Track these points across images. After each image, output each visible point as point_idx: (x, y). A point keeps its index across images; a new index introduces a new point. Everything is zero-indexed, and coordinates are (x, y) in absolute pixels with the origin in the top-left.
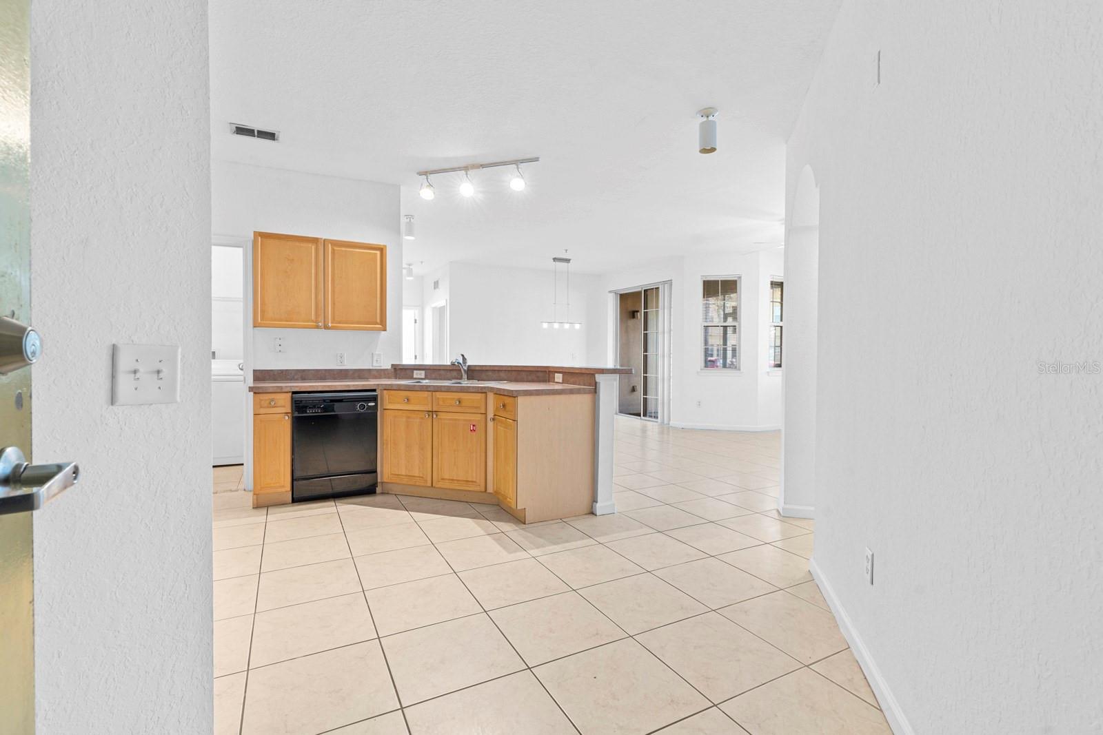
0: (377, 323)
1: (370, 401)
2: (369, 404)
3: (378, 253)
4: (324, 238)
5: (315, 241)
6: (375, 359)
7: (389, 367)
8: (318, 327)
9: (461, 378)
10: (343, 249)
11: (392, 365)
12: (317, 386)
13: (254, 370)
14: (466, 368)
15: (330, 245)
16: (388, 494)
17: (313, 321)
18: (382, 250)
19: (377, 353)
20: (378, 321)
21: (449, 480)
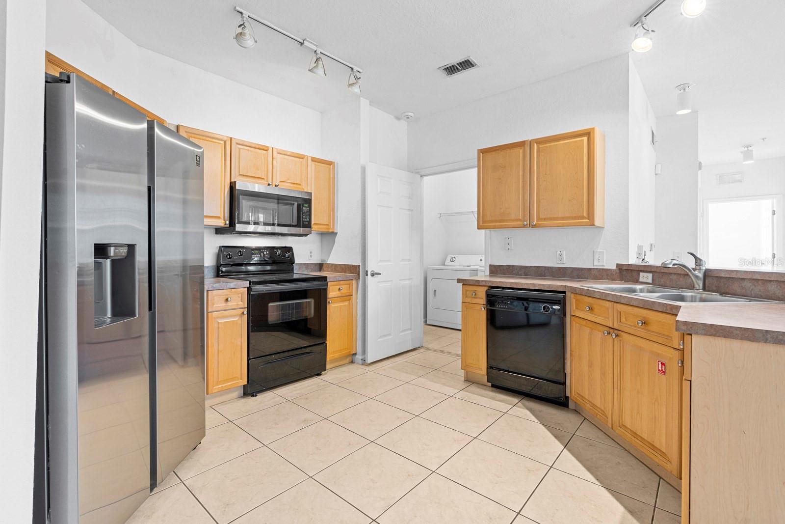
0: (583, 218)
1: (555, 304)
2: (554, 307)
3: (585, 139)
4: (530, 139)
5: (522, 144)
6: (597, 256)
7: (615, 267)
8: (525, 226)
9: (692, 287)
10: (548, 145)
11: (617, 264)
12: (506, 282)
13: (490, 265)
14: (701, 275)
15: (535, 145)
16: (579, 413)
17: (520, 220)
18: (588, 134)
19: (598, 250)
20: (585, 214)
21: (631, 430)
